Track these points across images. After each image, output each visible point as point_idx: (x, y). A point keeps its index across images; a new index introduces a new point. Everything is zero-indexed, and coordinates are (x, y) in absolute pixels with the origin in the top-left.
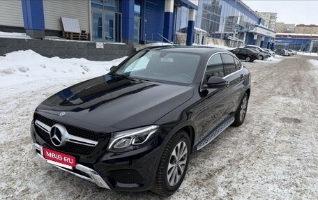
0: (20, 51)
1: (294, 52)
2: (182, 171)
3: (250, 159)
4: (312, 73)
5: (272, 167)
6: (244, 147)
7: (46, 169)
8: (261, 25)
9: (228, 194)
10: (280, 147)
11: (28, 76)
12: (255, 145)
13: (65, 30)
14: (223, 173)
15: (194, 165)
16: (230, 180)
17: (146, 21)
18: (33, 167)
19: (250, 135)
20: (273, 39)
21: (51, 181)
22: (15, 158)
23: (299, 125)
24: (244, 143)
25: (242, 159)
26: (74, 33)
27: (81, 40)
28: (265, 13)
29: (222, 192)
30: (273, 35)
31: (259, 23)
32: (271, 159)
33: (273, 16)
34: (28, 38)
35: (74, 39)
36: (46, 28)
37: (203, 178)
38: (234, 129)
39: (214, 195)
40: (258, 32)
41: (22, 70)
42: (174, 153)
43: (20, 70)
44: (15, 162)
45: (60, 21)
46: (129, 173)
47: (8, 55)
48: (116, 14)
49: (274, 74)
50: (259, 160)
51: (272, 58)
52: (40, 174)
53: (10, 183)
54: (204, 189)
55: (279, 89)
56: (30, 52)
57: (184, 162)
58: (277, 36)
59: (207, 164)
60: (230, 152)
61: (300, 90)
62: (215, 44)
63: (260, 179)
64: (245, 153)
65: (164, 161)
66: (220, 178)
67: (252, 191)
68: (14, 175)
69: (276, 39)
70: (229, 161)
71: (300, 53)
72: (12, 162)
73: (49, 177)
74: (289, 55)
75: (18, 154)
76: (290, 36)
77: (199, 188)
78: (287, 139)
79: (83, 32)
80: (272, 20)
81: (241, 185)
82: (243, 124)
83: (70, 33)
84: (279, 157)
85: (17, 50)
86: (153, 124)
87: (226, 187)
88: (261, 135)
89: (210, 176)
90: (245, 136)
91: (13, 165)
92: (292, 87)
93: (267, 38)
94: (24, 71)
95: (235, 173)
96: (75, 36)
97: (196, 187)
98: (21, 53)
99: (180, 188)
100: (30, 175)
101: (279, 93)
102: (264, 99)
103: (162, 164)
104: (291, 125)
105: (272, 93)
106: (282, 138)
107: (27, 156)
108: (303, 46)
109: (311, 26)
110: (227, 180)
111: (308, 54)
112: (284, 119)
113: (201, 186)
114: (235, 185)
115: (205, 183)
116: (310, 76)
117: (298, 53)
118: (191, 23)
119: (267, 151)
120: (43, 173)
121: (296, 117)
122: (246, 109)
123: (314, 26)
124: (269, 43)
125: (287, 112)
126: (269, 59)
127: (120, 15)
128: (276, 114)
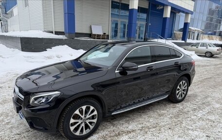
0: (60, 46)
13: (93, 33)
14: (130, 135)
17: (150, 24)
25: (155, 127)
27: (102, 39)
35: (97, 39)
42: (77, 112)
46: (38, 120)
59: (124, 126)
62: (210, 39)
66: (124, 138)
79: (104, 34)
83: (95, 35)
86: (57, 91)
89: (118, 135)
94: (59, 57)
96: (98, 36)
118: (186, 25)
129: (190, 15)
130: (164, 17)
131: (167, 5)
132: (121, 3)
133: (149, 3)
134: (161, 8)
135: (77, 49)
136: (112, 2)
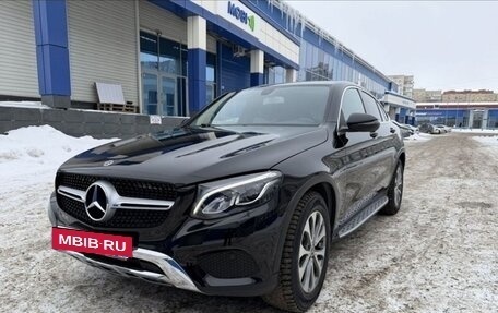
0: (30, 127)
1: (446, 128)
2: (320, 269)
3: (427, 255)
4: (482, 150)
5: (470, 265)
6: (412, 241)
7: (73, 283)
8: (392, 91)
9: (407, 306)
10: (471, 238)
11: (42, 163)
12: (429, 236)
13: (102, 101)
14: (388, 277)
15: (334, 267)
16: (403, 285)
17: (223, 88)
18: (49, 281)
19: (415, 224)
20: (412, 111)
21: (83, 301)
22: (17, 270)
23: (490, 210)
24: (410, 236)
25: (414, 256)
26: (115, 105)
28: (395, 77)
29: (394, 304)
30: (413, 105)
31: (390, 89)
32: (462, 255)
33: (408, 80)
34: (45, 107)
36: (72, 98)
37: (355, 285)
38: (388, 219)
39: (382, 309)
40: (389, 101)
41: (33, 154)
42: (307, 228)
43: (31, 154)
44: (17, 276)
45: (94, 88)
46: (232, 257)
47: (12, 133)
48: (179, 79)
49: (425, 154)
50: (443, 256)
51: (415, 136)
52: (63, 291)
53: (8, 307)
54: (361, 300)
55: (440, 170)
56: (47, 128)
57: (322, 253)
58: (418, 107)
59: (357, 265)
60: (391, 247)
61: (473, 169)
63: (456, 282)
64: (417, 249)
65: (293, 237)
66: (386, 284)
67: (447, 300)
68: (14, 295)
69: (418, 111)
70: (394, 260)
71: (456, 130)
72: (13, 276)
73: (79, 295)
74: (440, 133)
75: (24, 264)
76: (437, 106)
77: (352, 299)
78: (479, 228)
79: (129, 103)
80: (408, 86)
81: (425, 293)
82: (400, 212)
83: (108, 105)
84: (475, 252)
85: (26, 126)
86: (271, 170)
87: (400, 296)
88: (434, 224)
89: (366, 281)
90: (408, 226)
91: (14, 281)
92: (460, 166)
93: (404, 109)
94: (36, 156)
95: (409, 276)
96: (117, 107)
97: (346, 298)
98: (32, 129)
99: (318, 301)
100: (44, 293)
101: (442, 175)
102: (421, 182)
103: (290, 243)
104: (478, 210)
105: (431, 175)
106: (470, 227)
107: (39, 267)
108: (459, 119)
109: (466, 92)
110: (397, 286)
111: (468, 131)
112: (463, 205)
113: (354, 297)
114: (414, 293)
115: (361, 292)
116: (482, 154)
117: (453, 130)
119: (451, 244)
120: (67, 289)
121: (481, 201)
122: (401, 187)
123: (469, 92)
124: (407, 117)
125: (464, 195)
126: (411, 137)
127: (184, 80)
128: (448, 199)
129: (295, 72)
130: (252, 71)
131: (256, 49)
132: (162, 39)
133: (218, 43)
134: (242, 54)
135: (78, 135)
136: (142, 33)
